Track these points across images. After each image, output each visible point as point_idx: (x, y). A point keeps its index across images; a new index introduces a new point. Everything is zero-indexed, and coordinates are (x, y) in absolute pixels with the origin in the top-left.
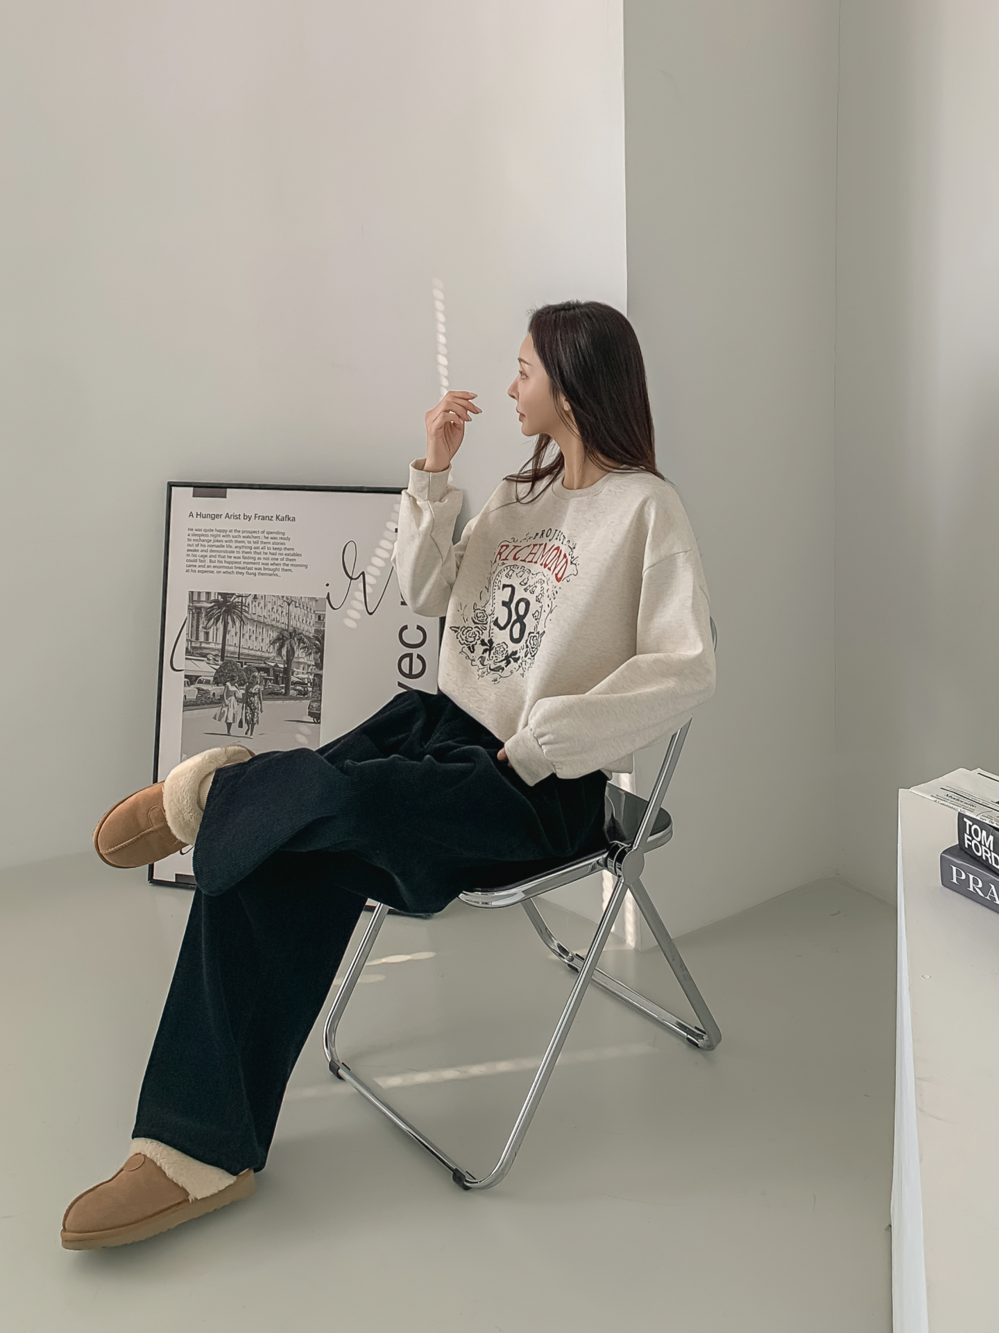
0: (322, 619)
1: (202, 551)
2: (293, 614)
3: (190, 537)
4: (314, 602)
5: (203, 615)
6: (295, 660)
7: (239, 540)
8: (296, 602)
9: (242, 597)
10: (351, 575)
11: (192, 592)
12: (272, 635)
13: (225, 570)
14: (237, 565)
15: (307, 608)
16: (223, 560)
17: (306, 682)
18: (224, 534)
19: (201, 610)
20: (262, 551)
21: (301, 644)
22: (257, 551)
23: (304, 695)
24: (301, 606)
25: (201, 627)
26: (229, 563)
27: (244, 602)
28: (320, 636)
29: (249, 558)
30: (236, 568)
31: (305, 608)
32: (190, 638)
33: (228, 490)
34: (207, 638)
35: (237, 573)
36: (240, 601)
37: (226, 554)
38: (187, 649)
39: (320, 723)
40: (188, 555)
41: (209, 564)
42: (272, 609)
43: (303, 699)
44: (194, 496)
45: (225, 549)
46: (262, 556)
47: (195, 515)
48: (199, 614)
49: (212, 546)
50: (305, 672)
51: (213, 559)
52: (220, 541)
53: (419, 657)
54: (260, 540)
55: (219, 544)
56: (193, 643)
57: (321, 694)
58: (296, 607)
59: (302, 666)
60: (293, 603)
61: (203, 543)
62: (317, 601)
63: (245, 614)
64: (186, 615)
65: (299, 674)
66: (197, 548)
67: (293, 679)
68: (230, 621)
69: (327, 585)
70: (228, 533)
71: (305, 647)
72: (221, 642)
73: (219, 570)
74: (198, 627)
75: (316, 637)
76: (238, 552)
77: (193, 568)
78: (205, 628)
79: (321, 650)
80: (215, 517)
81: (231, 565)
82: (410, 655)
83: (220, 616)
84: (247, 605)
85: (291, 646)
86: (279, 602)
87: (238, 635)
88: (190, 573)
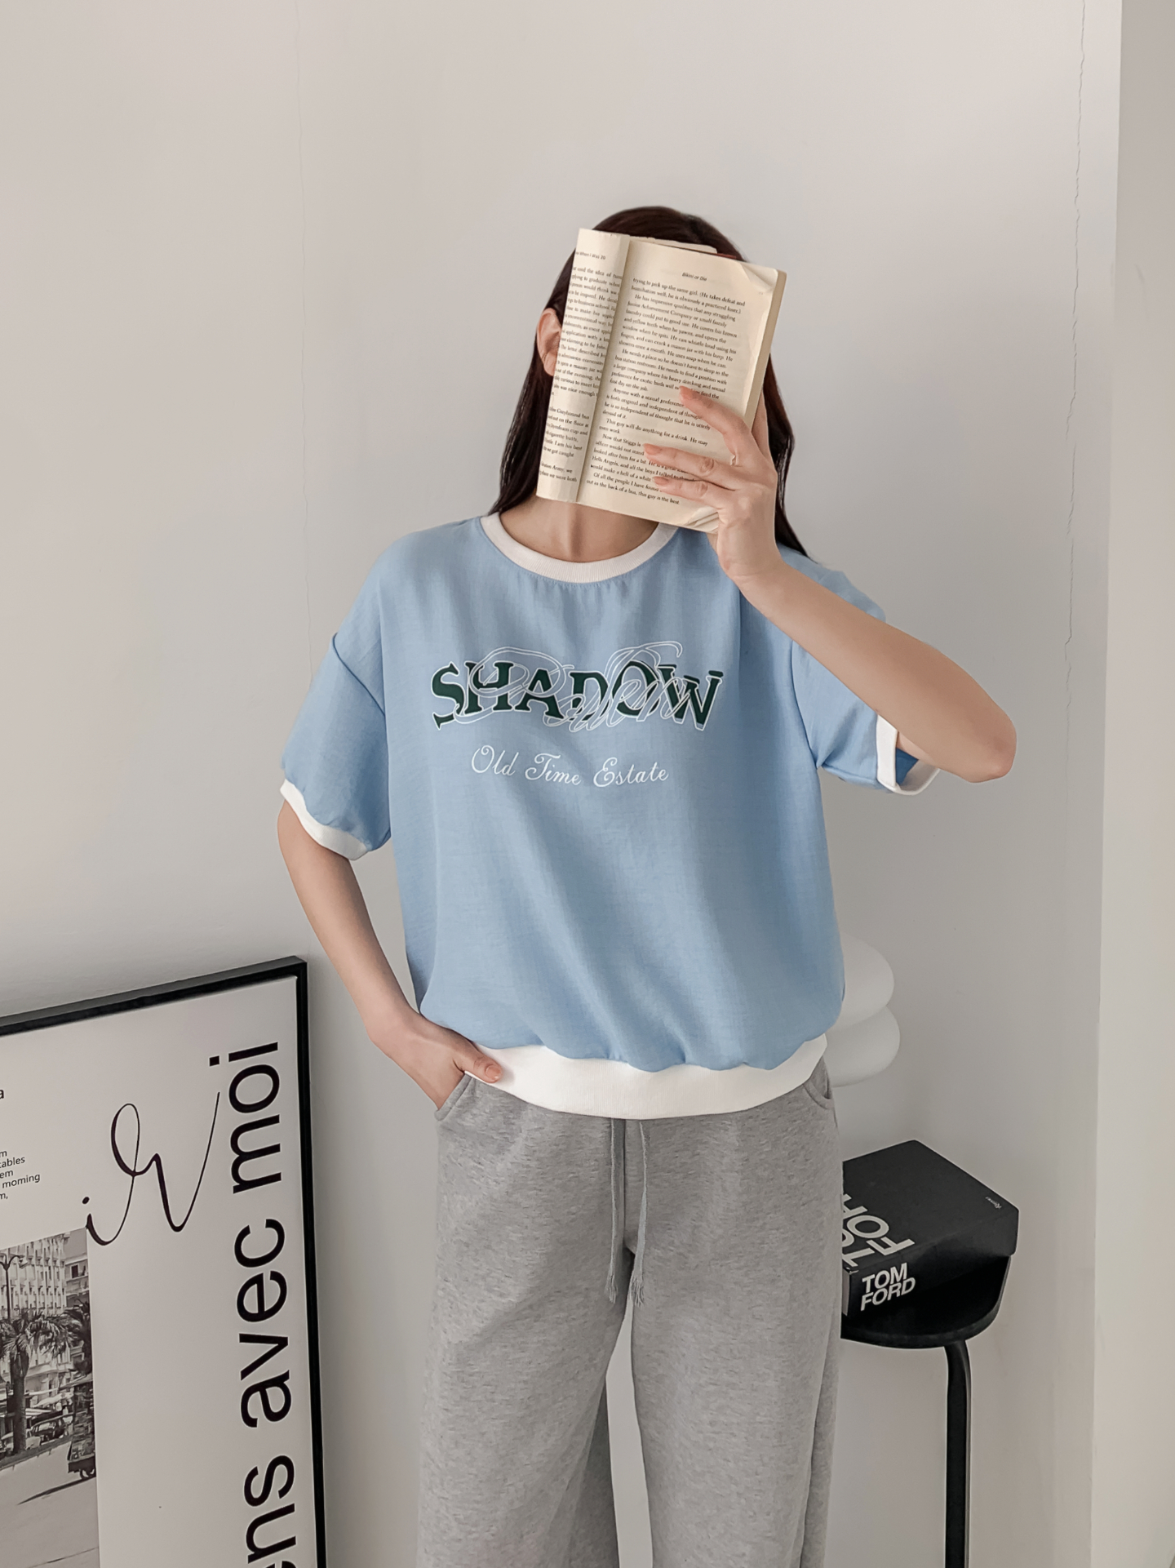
0: (80, 1271)
2: (17, 1283)
4: (61, 1244)
6: (29, 1374)
8: (19, 1257)
10: (133, 1170)
15: (47, 1261)
17: (60, 1409)
21: (42, 1338)
23: (57, 1436)
24: (34, 1261)
28: (80, 1309)
31: (42, 1261)
39: (95, 1475)
43: (55, 1445)
50: (55, 1389)
53: (276, 1276)
57: (92, 1420)
58: (21, 1266)
59: (47, 1380)
60: (16, 1259)
62: (66, 1239)
65: (43, 1397)
67: (31, 1412)
69: (86, 1200)
71: (51, 1341)
75: (74, 1311)
79: (84, 1336)
82: (258, 1280)
85: (18, 1350)
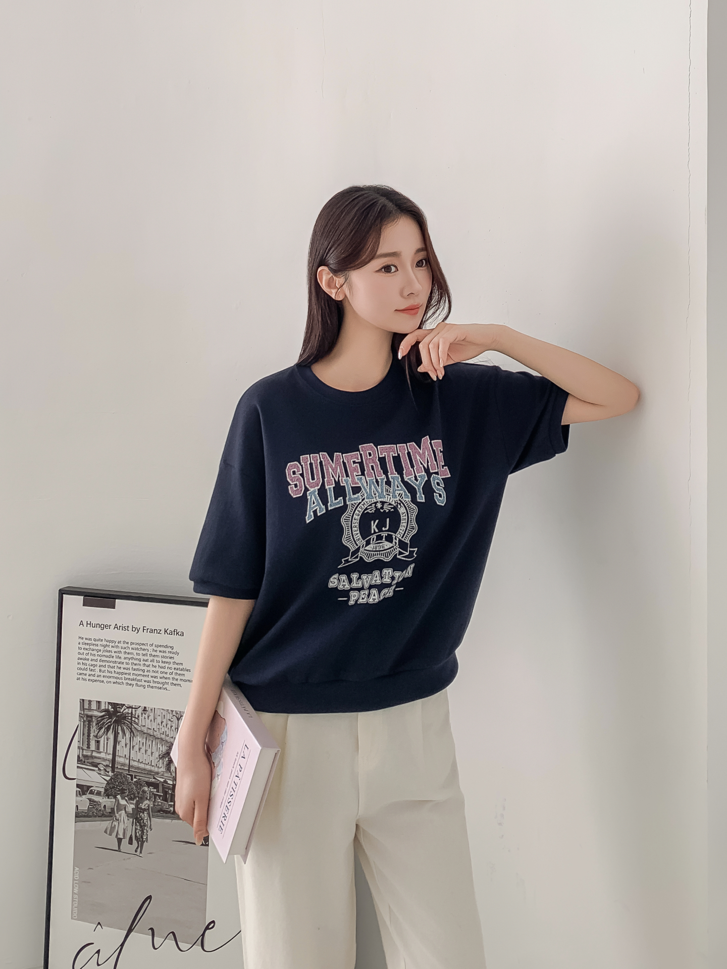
1: (92, 660)
3: (80, 646)
5: (94, 724)
7: (127, 651)
9: (132, 708)
11: (83, 700)
12: (161, 749)
13: (115, 680)
14: (127, 676)
16: (112, 670)
18: (113, 644)
19: (92, 719)
20: (151, 663)
22: (147, 663)
25: (92, 735)
26: (118, 673)
27: (134, 713)
29: (138, 670)
30: (126, 679)
32: (81, 746)
33: (116, 600)
34: (98, 748)
35: (127, 684)
36: (130, 712)
37: (115, 665)
38: (79, 757)
40: (78, 663)
41: (99, 674)
42: (162, 723)
44: (83, 606)
45: (114, 659)
46: (151, 669)
47: (85, 624)
48: (90, 722)
49: (102, 656)
51: (103, 669)
52: (109, 651)
54: (149, 653)
55: (108, 654)
56: (84, 751)
61: (92, 652)
63: (136, 726)
64: (78, 723)
66: (87, 657)
68: (120, 731)
70: (117, 644)
72: (112, 753)
73: (109, 680)
74: (89, 736)
76: (127, 664)
77: (84, 677)
78: (96, 736)
80: (104, 627)
81: (120, 676)
83: (111, 725)
84: (137, 717)
86: (169, 716)
87: (128, 746)
88: (81, 681)
